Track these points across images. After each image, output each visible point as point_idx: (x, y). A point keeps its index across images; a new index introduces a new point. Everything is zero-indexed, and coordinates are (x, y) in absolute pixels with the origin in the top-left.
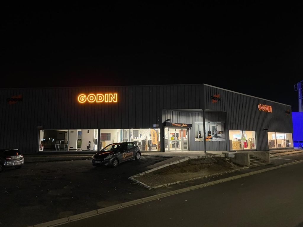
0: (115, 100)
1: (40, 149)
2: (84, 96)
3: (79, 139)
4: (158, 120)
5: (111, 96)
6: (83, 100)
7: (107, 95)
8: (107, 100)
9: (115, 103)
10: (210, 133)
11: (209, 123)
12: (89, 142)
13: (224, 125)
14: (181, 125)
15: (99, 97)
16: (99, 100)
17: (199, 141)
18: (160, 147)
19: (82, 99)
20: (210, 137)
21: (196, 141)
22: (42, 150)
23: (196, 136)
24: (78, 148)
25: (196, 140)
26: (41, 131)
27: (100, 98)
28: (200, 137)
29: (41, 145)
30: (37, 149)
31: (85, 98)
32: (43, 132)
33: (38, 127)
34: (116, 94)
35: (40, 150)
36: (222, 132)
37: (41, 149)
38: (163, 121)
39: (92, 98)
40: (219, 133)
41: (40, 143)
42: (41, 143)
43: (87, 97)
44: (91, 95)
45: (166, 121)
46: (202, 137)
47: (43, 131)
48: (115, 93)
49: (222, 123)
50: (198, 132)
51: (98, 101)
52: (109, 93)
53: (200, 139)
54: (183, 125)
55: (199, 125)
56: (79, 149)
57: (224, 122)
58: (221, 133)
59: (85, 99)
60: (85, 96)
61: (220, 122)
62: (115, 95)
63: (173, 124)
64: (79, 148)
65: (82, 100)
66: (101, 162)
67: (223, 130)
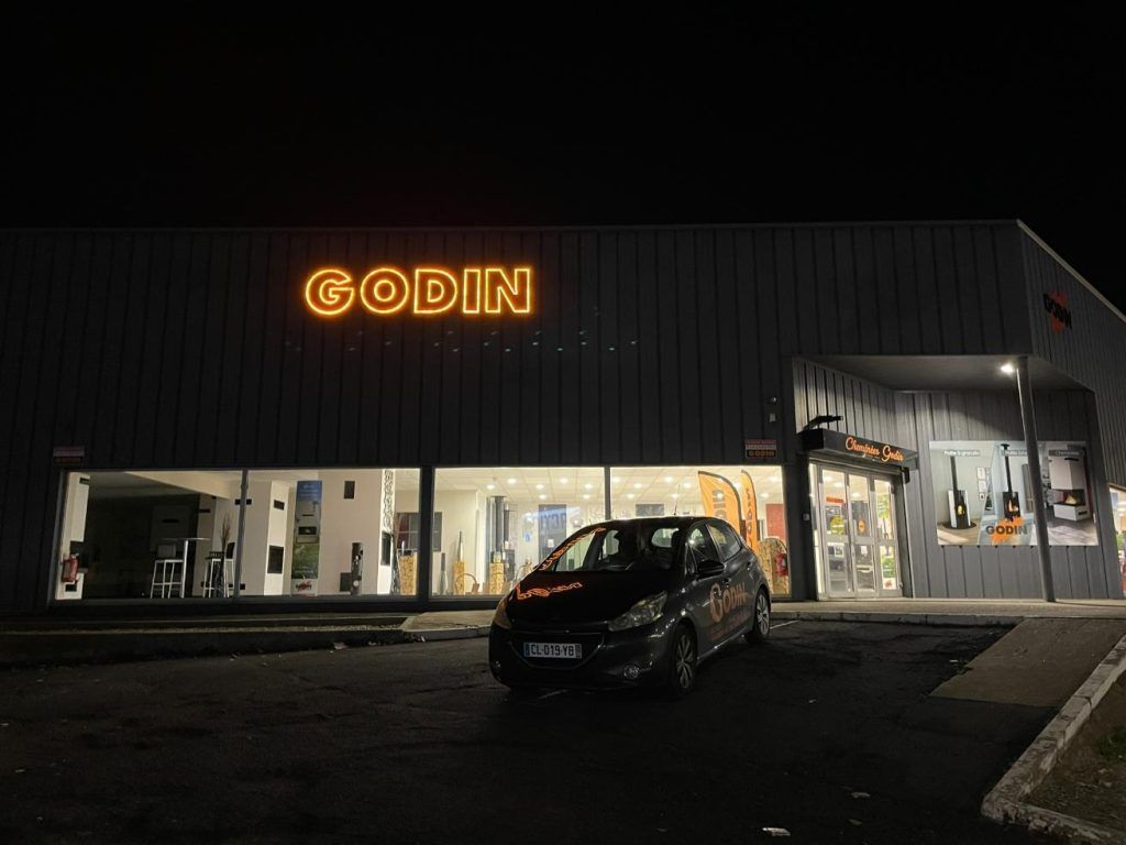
0: (520, 301)
1: (61, 587)
2: (340, 278)
3: (302, 524)
4: (772, 418)
5: (496, 280)
6: (337, 297)
7: (472, 277)
8: (472, 304)
9: (520, 319)
10: (1016, 502)
11: (1006, 446)
12: (356, 546)
13: (1085, 458)
14: (881, 451)
15: (430, 282)
16: (430, 300)
17: (961, 546)
18: (784, 572)
19: (331, 295)
20: (1016, 522)
21: (940, 543)
22: (77, 595)
23: (939, 516)
24: (299, 582)
25: (945, 537)
26: (74, 477)
27: (436, 290)
28: (963, 523)
29: (70, 561)
30: (43, 583)
31: (346, 289)
32: (87, 487)
33: (57, 454)
34: (527, 270)
35: (62, 594)
36: (1077, 493)
37: (71, 588)
38: (801, 424)
39: (385, 291)
40: (1059, 503)
41: (65, 549)
42: (72, 553)
43: (356, 283)
44: (383, 275)
45: (811, 423)
46: (973, 525)
47: (82, 480)
48: (522, 263)
49: (1076, 448)
50: (951, 494)
51: (424, 304)
52: (483, 262)
53: (963, 531)
54: (887, 453)
55: (953, 459)
56: (303, 586)
57: (1083, 443)
58: (1072, 501)
59: (345, 296)
60: (348, 279)
61: (1063, 446)
62: (522, 277)
63: (850, 445)
64: (305, 581)
65: (328, 298)
66: (585, 652)
67: (1081, 486)
